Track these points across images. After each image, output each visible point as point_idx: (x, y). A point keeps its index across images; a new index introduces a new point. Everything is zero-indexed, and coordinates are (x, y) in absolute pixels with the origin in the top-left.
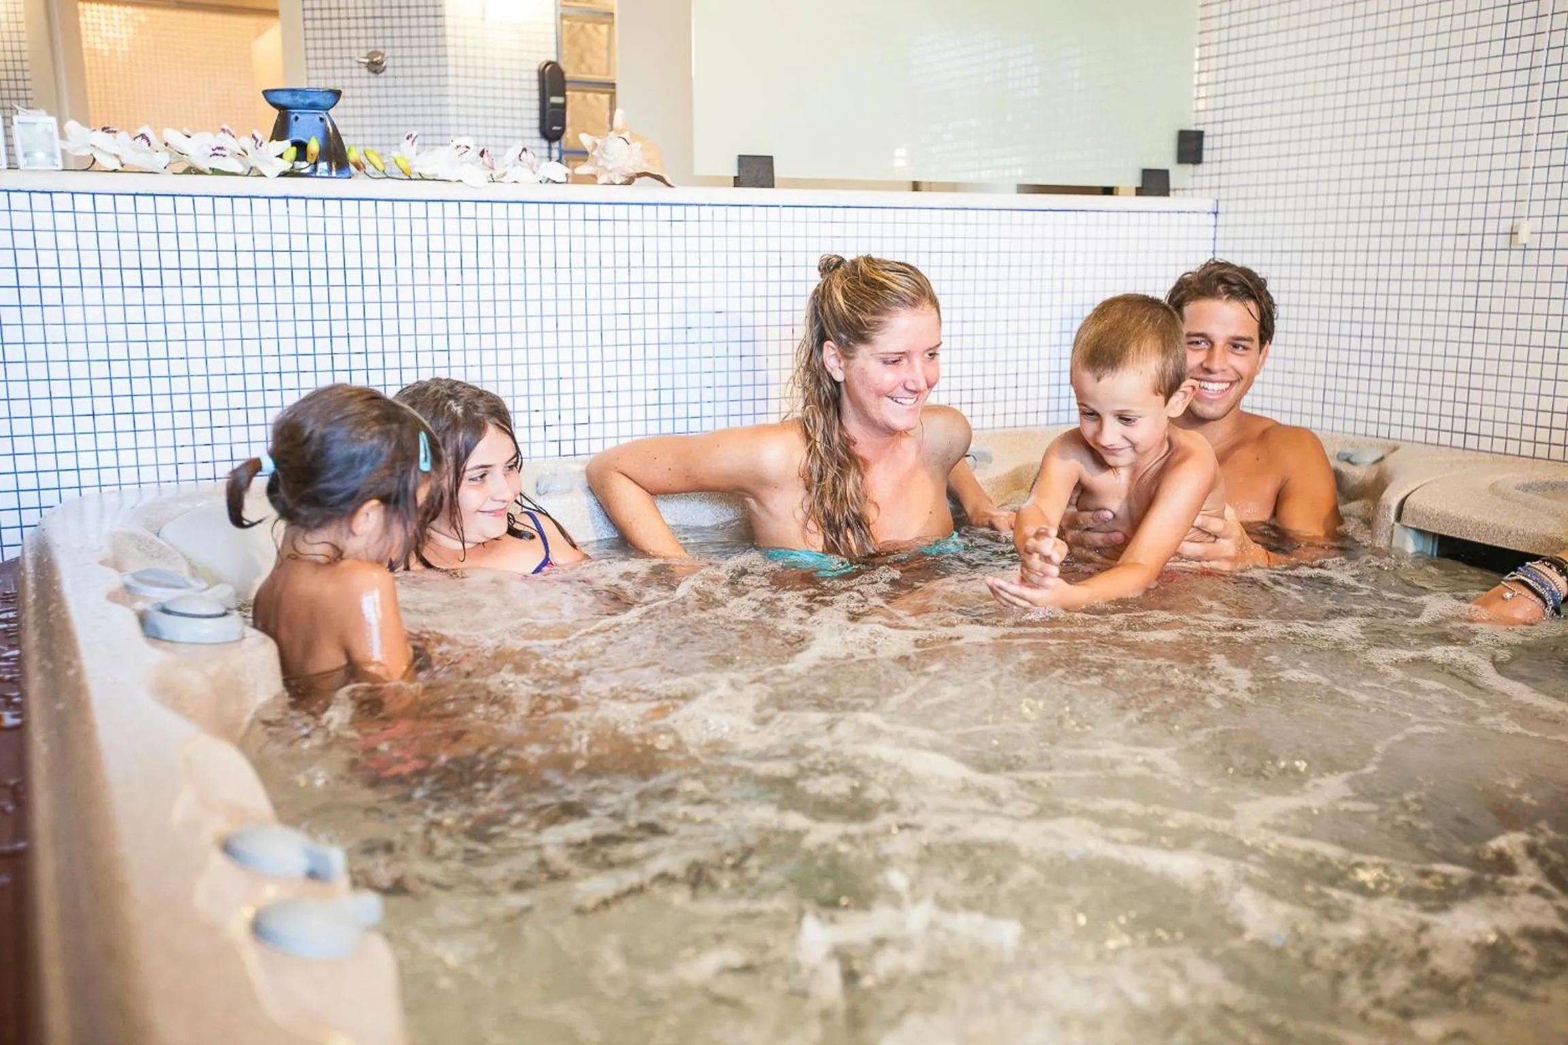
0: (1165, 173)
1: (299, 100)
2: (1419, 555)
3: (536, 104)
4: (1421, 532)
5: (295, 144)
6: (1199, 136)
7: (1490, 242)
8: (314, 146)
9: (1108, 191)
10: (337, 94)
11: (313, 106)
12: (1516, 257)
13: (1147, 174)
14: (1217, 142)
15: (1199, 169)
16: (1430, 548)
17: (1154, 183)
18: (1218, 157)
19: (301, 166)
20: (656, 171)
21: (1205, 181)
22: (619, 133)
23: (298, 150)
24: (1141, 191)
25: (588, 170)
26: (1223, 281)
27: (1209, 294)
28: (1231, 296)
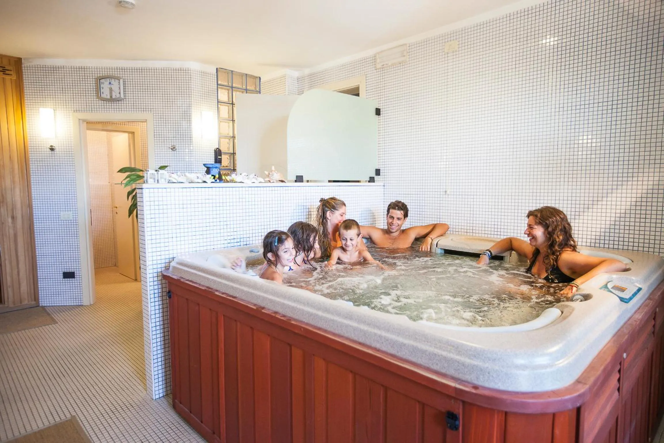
0: (374, 177)
1: (213, 166)
2: (441, 253)
4: (441, 249)
5: (212, 175)
6: (379, 170)
7: (442, 193)
9: (358, 181)
11: (215, 167)
12: (447, 196)
13: (370, 178)
14: (383, 171)
15: (379, 177)
16: (443, 252)
17: (372, 180)
18: (383, 174)
19: (214, 180)
20: (283, 179)
21: (381, 179)
22: (274, 171)
23: (213, 177)
24: (369, 182)
25: (267, 179)
26: (397, 206)
27: (394, 208)
28: (398, 210)
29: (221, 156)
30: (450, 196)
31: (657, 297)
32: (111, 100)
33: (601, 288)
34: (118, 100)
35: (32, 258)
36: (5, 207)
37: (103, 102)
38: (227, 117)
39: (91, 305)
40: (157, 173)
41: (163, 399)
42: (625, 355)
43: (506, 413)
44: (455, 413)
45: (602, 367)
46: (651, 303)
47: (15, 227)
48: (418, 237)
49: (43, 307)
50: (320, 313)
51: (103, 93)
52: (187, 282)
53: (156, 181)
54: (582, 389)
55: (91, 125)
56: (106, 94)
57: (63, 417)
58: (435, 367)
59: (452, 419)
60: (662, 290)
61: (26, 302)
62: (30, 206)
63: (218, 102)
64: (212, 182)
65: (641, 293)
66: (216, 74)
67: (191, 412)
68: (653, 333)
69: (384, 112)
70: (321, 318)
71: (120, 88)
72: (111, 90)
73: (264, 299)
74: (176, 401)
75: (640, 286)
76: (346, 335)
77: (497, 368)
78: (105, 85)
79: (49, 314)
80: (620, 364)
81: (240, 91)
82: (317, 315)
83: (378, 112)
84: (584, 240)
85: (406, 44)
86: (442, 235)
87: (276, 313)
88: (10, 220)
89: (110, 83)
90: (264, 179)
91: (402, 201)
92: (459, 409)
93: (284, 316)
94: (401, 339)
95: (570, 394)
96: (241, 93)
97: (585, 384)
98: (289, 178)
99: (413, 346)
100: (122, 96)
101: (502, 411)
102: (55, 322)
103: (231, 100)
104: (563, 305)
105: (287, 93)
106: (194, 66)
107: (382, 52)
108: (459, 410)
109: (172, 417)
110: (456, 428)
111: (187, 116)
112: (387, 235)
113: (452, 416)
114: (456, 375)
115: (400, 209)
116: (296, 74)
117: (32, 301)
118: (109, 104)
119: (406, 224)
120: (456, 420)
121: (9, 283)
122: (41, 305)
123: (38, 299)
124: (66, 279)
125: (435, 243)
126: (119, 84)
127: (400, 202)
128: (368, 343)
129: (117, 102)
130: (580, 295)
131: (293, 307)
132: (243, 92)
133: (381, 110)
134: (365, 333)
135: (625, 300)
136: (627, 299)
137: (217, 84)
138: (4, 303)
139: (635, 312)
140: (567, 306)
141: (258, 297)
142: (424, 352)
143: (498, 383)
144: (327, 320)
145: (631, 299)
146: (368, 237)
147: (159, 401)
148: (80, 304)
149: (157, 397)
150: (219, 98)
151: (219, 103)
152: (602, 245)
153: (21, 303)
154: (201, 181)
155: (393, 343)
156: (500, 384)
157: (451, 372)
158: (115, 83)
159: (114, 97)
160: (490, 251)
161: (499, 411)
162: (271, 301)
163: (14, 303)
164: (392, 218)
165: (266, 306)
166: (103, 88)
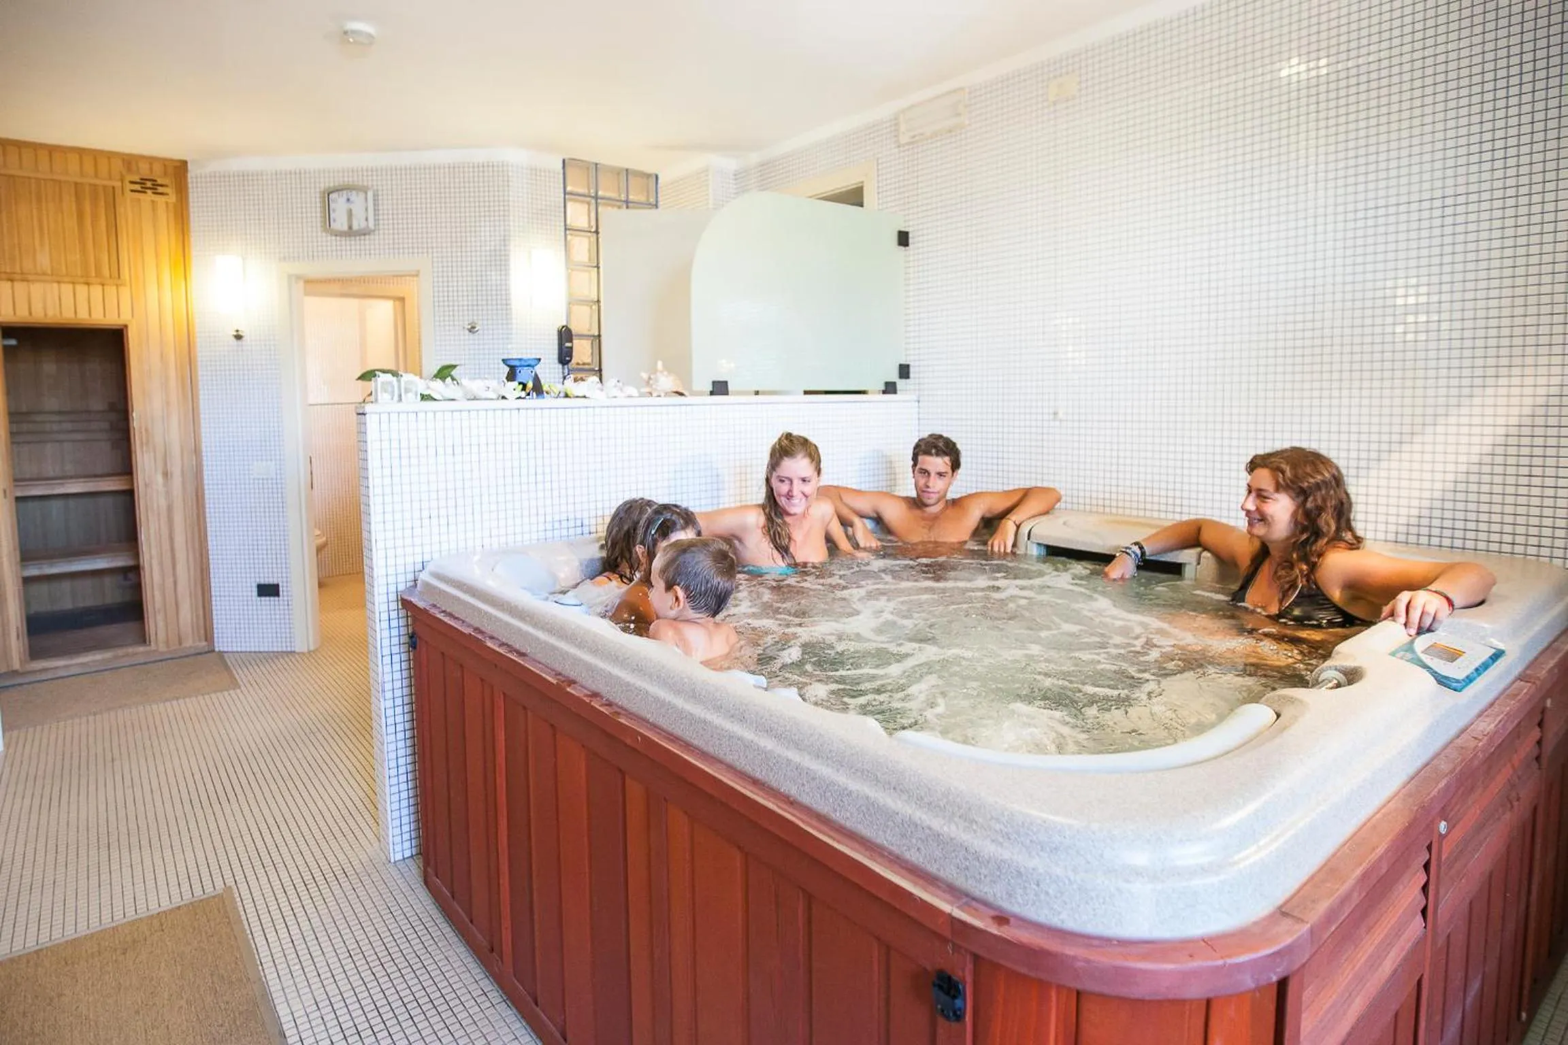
0: (894, 384)
1: (523, 363)
2: (1040, 554)
3: (556, 347)
4: (1039, 544)
5: (520, 383)
6: (908, 366)
7: (1046, 417)
8: (530, 385)
10: (540, 360)
11: (528, 366)
12: (1057, 423)
13: (887, 384)
14: (917, 369)
15: (907, 381)
16: (1043, 551)
17: (890, 388)
18: (917, 376)
19: (523, 394)
20: (680, 390)
21: (912, 387)
22: (662, 372)
23: (521, 386)
24: (884, 392)
25: (647, 390)
26: (936, 447)
27: (928, 453)
28: (937, 455)
29: (571, 341)
30: (1064, 424)
31: (1543, 673)
32: (350, 233)
33: (1393, 654)
34: (364, 233)
35: (201, 555)
36: (152, 454)
37: (334, 238)
38: (586, 259)
39: (309, 652)
40: (399, 381)
41: (410, 862)
42: (1443, 826)
43: (1078, 993)
44: (954, 978)
45: (1359, 872)
46: (1526, 688)
47: (168, 493)
48: (988, 515)
49: (221, 653)
50: (679, 702)
51: (334, 221)
52: (441, 616)
53: (396, 398)
54: (1289, 934)
55: (314, 285)
56: (340, 223)
57: (209, 889)
58: (913, 856)
59: (948, 993)
60: (1560, 655)
61: (189, 643)
62: (197, 451)
63: (566, 229)
64: (520, 398)
65: (1501, 663)
66: (562, 171)
67: (453, 897)
68: (1538, 758)
69: (916, 240)
70: (681, 714)
71: (367, 210)
72: (350, 214)
73: (577, 661)
74: (429, 870)
75: (1501, 646)
76: (729, 758)
77: (1059, 871)
78: (339, 205)
79: (227, 668)
80: (1429, 848)
81: (613, 206)
82: (674, 707)
83: (903, 239)
84: (1382, 527)
85: (962, 89)
86: (1046, 513)
87: (595, 695)
88: (160, 479)
89: (348, 200)
90: (638, 388)
91: (945, 435)
92: (963, 970)
93: (609, 704)
94: (842, 779)
95: (1252, 949)
96: (615, 209)
97: (1300, 920)
98: (696, 387)
99: (867, 798)
100: (371, 224)
101: (1069, 989)
102: (234, 684)
103: (593, 223)
104: (1284, 697)
105: (711, 206)
106: (515, 156)
107: (912, 107)
108: (965, 975)
109: (421, 903)
110: (958, 1016)
111: (500, 260)
112: (918, 512)
113: (948, 986)
114: (960, 882)
115: (940, 453)
116: (730, 164)
117: (200, 640)
118: (345, 243)
119: (959, 487)
120: (954, 997)
121: (158, 604)
122: (217, 649)
123: (213, 638)
124: (263, 598)
125: (1025, 530)
126: (366, 199)
127: (941, 437)
128: (773, 780)
129: (363, 237)
130: (1336, 669)
131: (628, 684)
132: (619, 207)
133: (910, 235)
134: (766, 755)
135: (1454, 685)
136: (1457, 681)
137: (565, 193)
138: (150, 645)
139: (1480, 715)
140: (1292, 700)
141: (565, 655)
142: (890, 815)
143: (1059, 913)
144: (693, 720)
145: (1469, 680)
146: (875, 515)
147: (401, 866)
148: (289, 649)
149: (399, 857)
150: (568, 222)
151: (568, 232)
152: (1424, 540)
153: (180, 644)
154: (494, 396)
155: (826, 787)
156: (1064, 916)
157: (949, 873)
158: (358, 199)
159: (355, 227)
160: (1141, 548)
161: (1059, 987)
162: (589, 668)
163: (167, 643)
164: (925, 472)
165: (578, 679)
166: (334, 211)
